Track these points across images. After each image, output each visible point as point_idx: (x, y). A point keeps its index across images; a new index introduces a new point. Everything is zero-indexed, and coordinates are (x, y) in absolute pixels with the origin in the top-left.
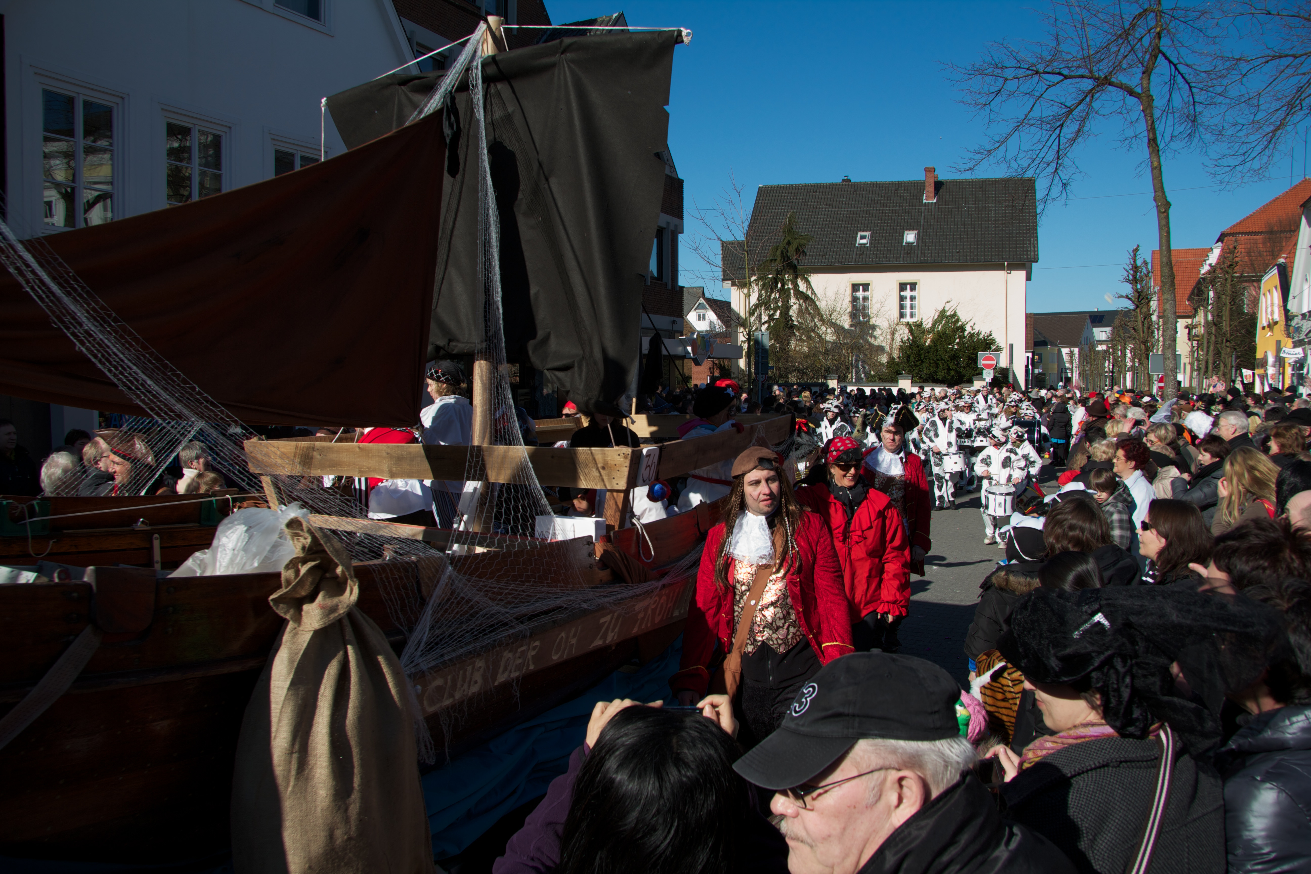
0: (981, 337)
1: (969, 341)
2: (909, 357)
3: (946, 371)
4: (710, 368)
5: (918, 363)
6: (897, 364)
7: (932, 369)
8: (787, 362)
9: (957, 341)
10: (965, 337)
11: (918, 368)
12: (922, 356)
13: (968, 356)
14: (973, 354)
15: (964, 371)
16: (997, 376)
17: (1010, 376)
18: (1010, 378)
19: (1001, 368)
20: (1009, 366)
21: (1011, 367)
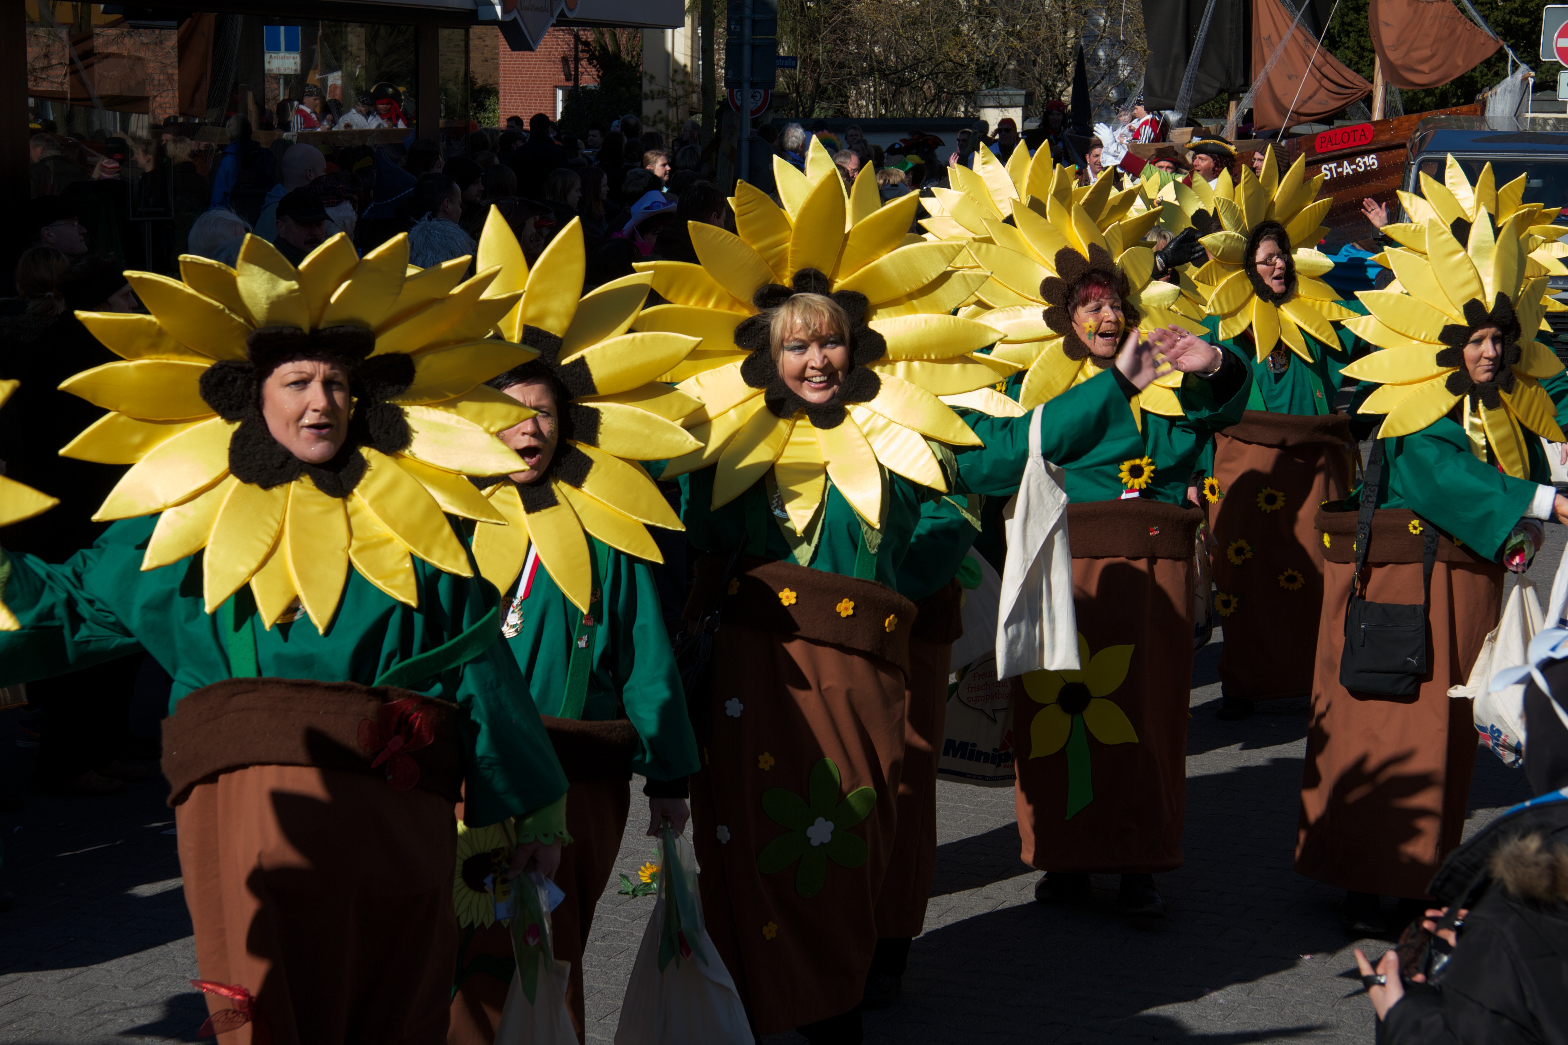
4: (565, 60)
8: (844, 41)
13: (1504, 19)
14: (1523, 11)
15: (1486, 75)
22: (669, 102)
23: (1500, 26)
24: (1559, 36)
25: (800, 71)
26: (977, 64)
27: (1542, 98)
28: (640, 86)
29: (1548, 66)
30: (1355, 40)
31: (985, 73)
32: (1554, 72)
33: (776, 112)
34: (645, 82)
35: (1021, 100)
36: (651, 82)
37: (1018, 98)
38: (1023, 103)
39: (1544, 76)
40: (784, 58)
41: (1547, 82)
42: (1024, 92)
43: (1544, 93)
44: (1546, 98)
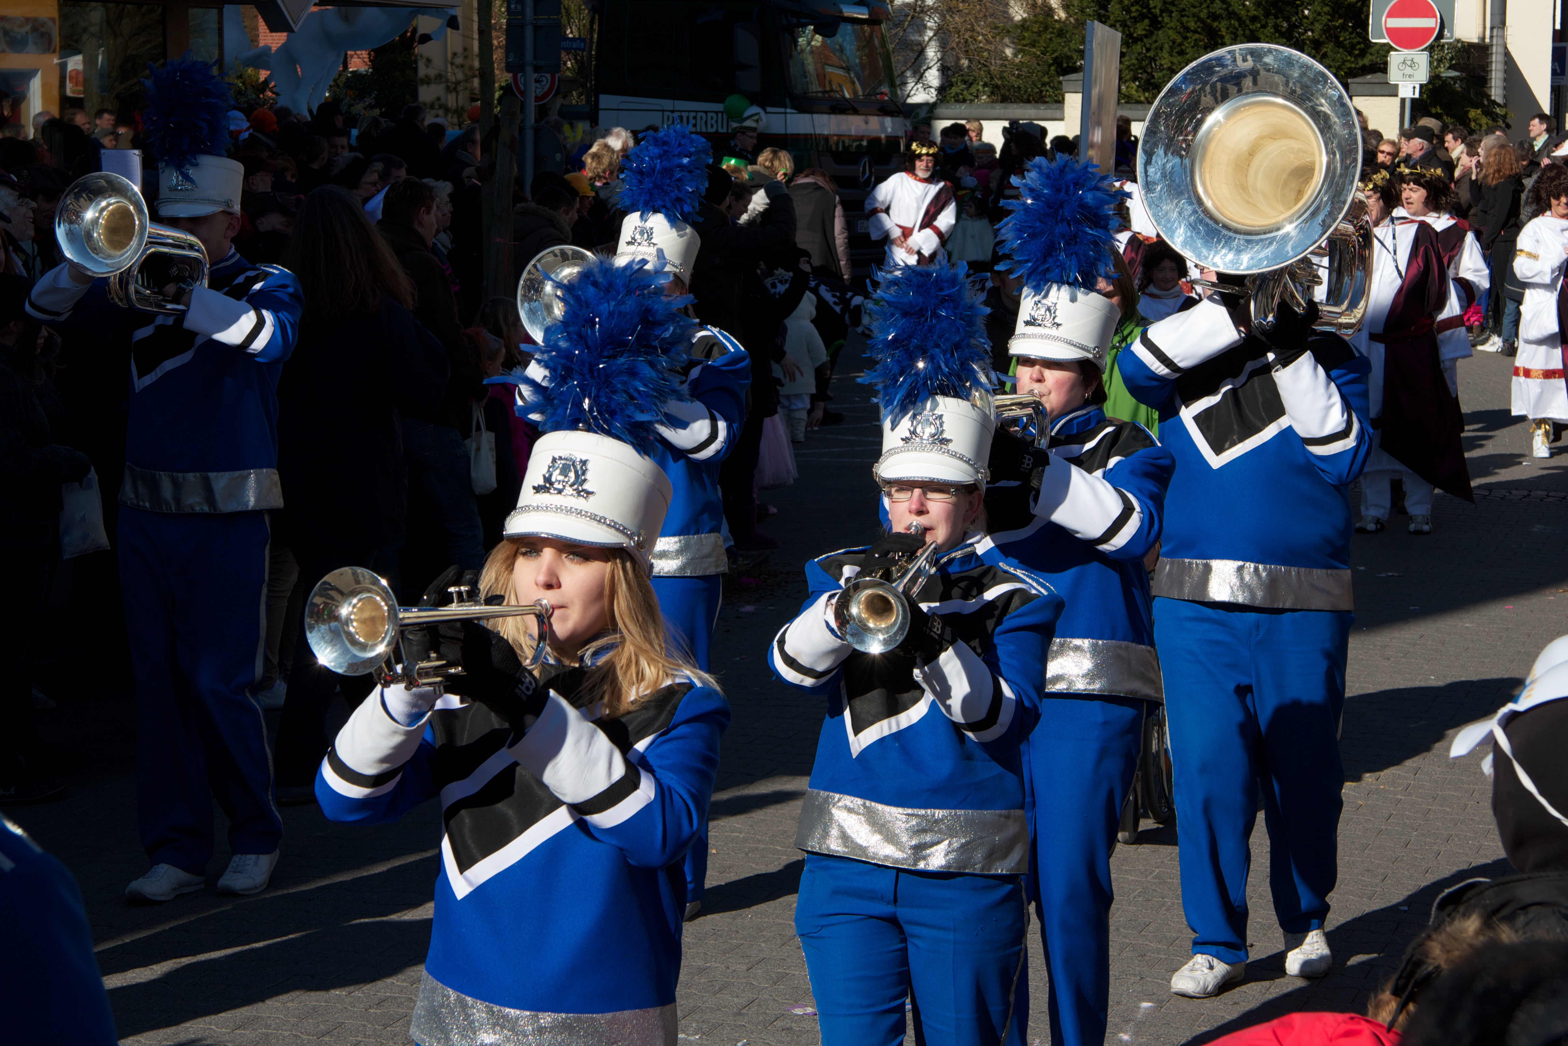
6: (1061, 33)
16: (1443, 75)
17: (1493, 73)
18: (1493, 81)
19: (1459, 45)
20: (1491, 37)
21: (1500, 41)
22: (448, 88)
27: (1373, 81)
28: (416, 70)
33: (565, 97)
34: (421, 65)
36: (427, 66)
40: (574, 39)
43: (1374, 75)
44: (1377, 81)
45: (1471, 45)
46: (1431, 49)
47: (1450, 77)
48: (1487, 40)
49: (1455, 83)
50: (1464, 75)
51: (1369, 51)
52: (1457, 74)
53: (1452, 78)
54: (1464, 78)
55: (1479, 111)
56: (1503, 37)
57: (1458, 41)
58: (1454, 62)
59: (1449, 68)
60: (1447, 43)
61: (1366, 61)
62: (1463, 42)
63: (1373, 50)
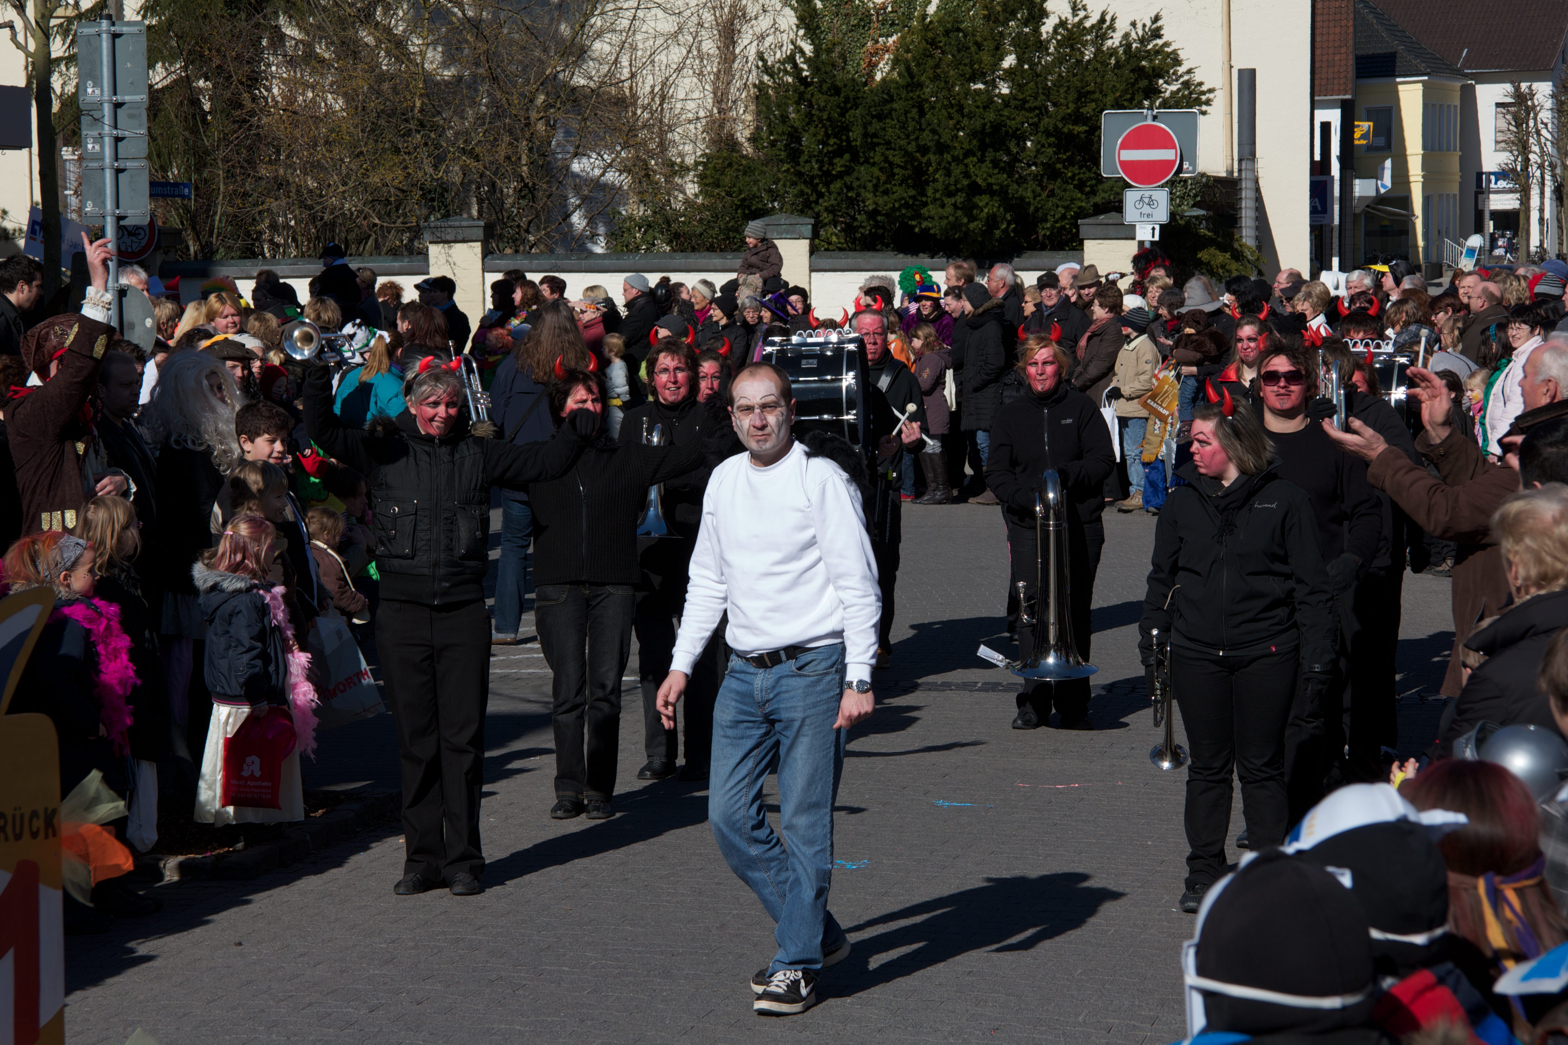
0: (1114, 41)
1: (1060, 60)
2: (794, 136)
3: (960, 198)
5: (839, 164)
6: (748, 171)
7: (901, 192)
8: (251, 162)
9: (1009, 61)
10: (1041, 46)
11: (836, 186)
12: (856, 134)
13: (1056, 127)
14: (1077, 118)
15: (1040, 195)
16: (1187, 214)
17: (1244, 211)
18: (1244, 220)
19: (1204, 180)
20: (1240, 170)
21: (1250, 175)
23: (1052, 136)
24: (1124, 146)
25: (195, 200)
26: (421, 189)
27: (1106, 221)
29: (1110, 183)
30: (883, 154)
31: (433, 200)
32: (1118, 190)
33: (166, 253)
35: (480, 233)
37: (475, 230)
38: (482, 237)
39: (1106, 195)
40: (176, 185)
41: (1110, 202)
42: (482, 223)
43: (1108, 215)
44: (1111, 222)
45: (1218, 180)
46: (1172, 184)
47: (1194, 217)
48: (1236, 174)
49: (1201, 223)
50: (1211, 213)
51: (1100, 187)
52: (1202, 212)
53: (1197, 217)
54: (1210, 217)
55: (1228, 255)
56: (1254, 170)
57: (1203, 175)
58: (1199, 199)
59: (1193, 206)
60: (1190, 178)
61: (1098, 199)
62: (1208, 177)
63: (1106, 186)
